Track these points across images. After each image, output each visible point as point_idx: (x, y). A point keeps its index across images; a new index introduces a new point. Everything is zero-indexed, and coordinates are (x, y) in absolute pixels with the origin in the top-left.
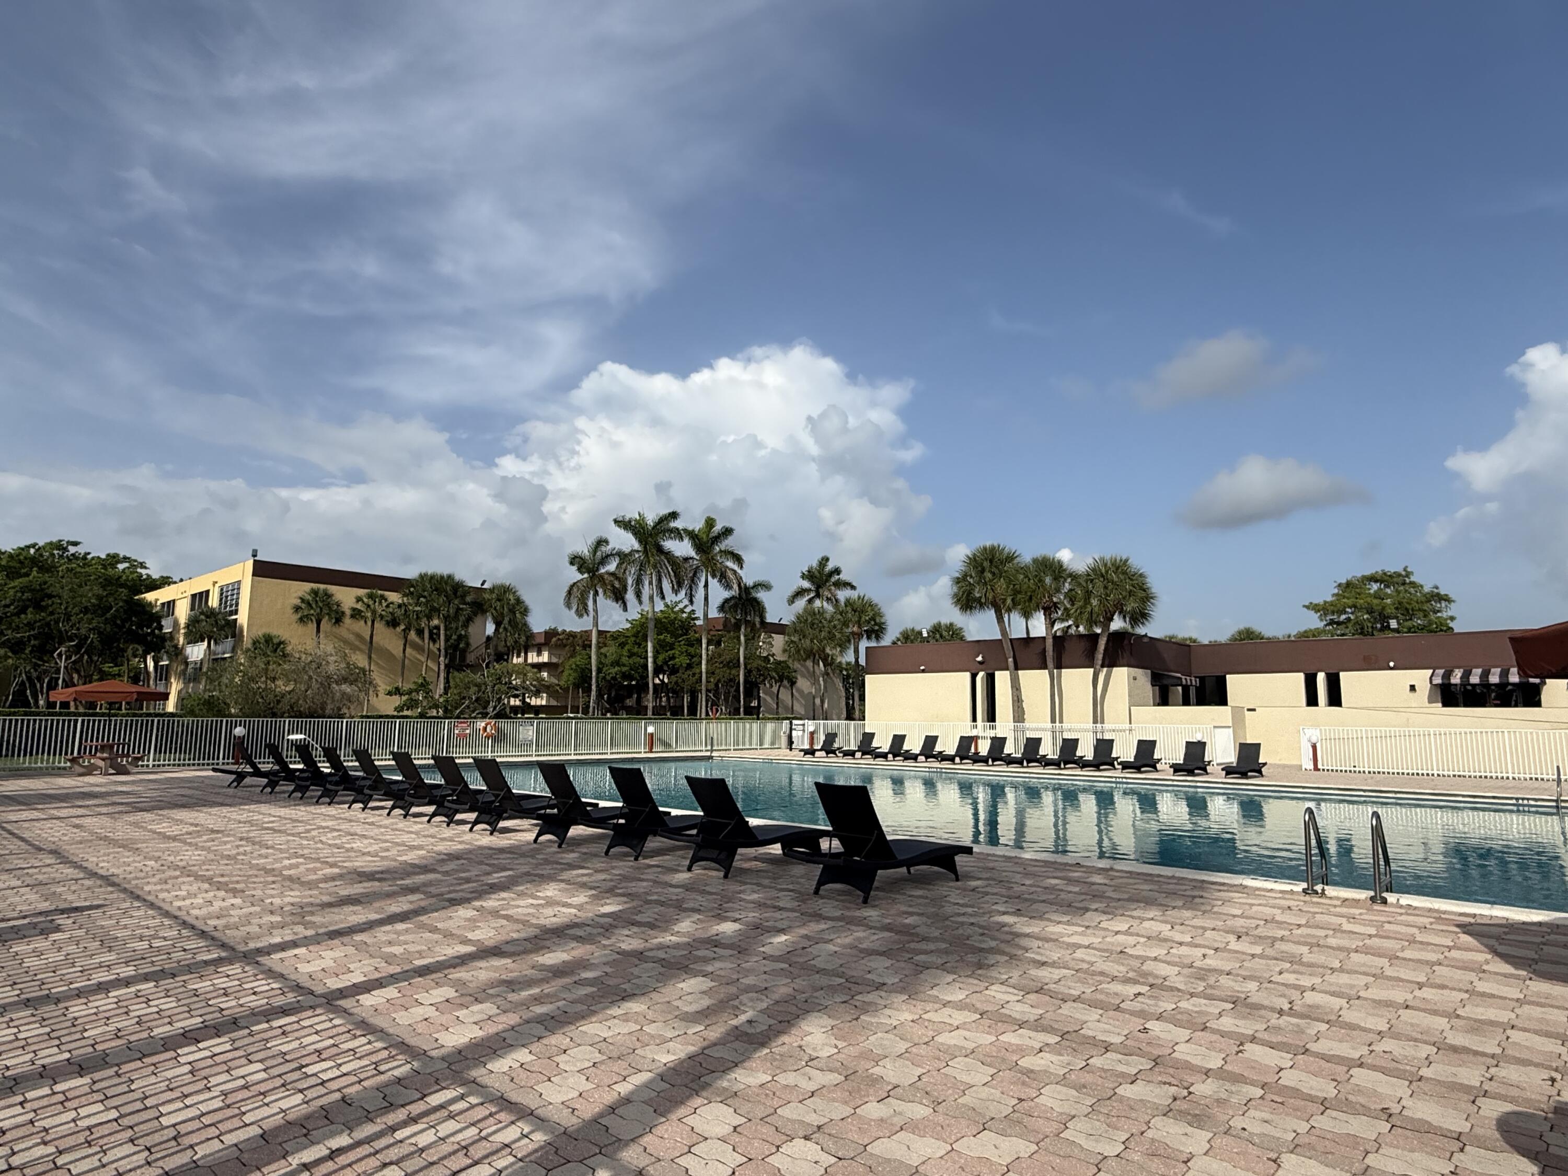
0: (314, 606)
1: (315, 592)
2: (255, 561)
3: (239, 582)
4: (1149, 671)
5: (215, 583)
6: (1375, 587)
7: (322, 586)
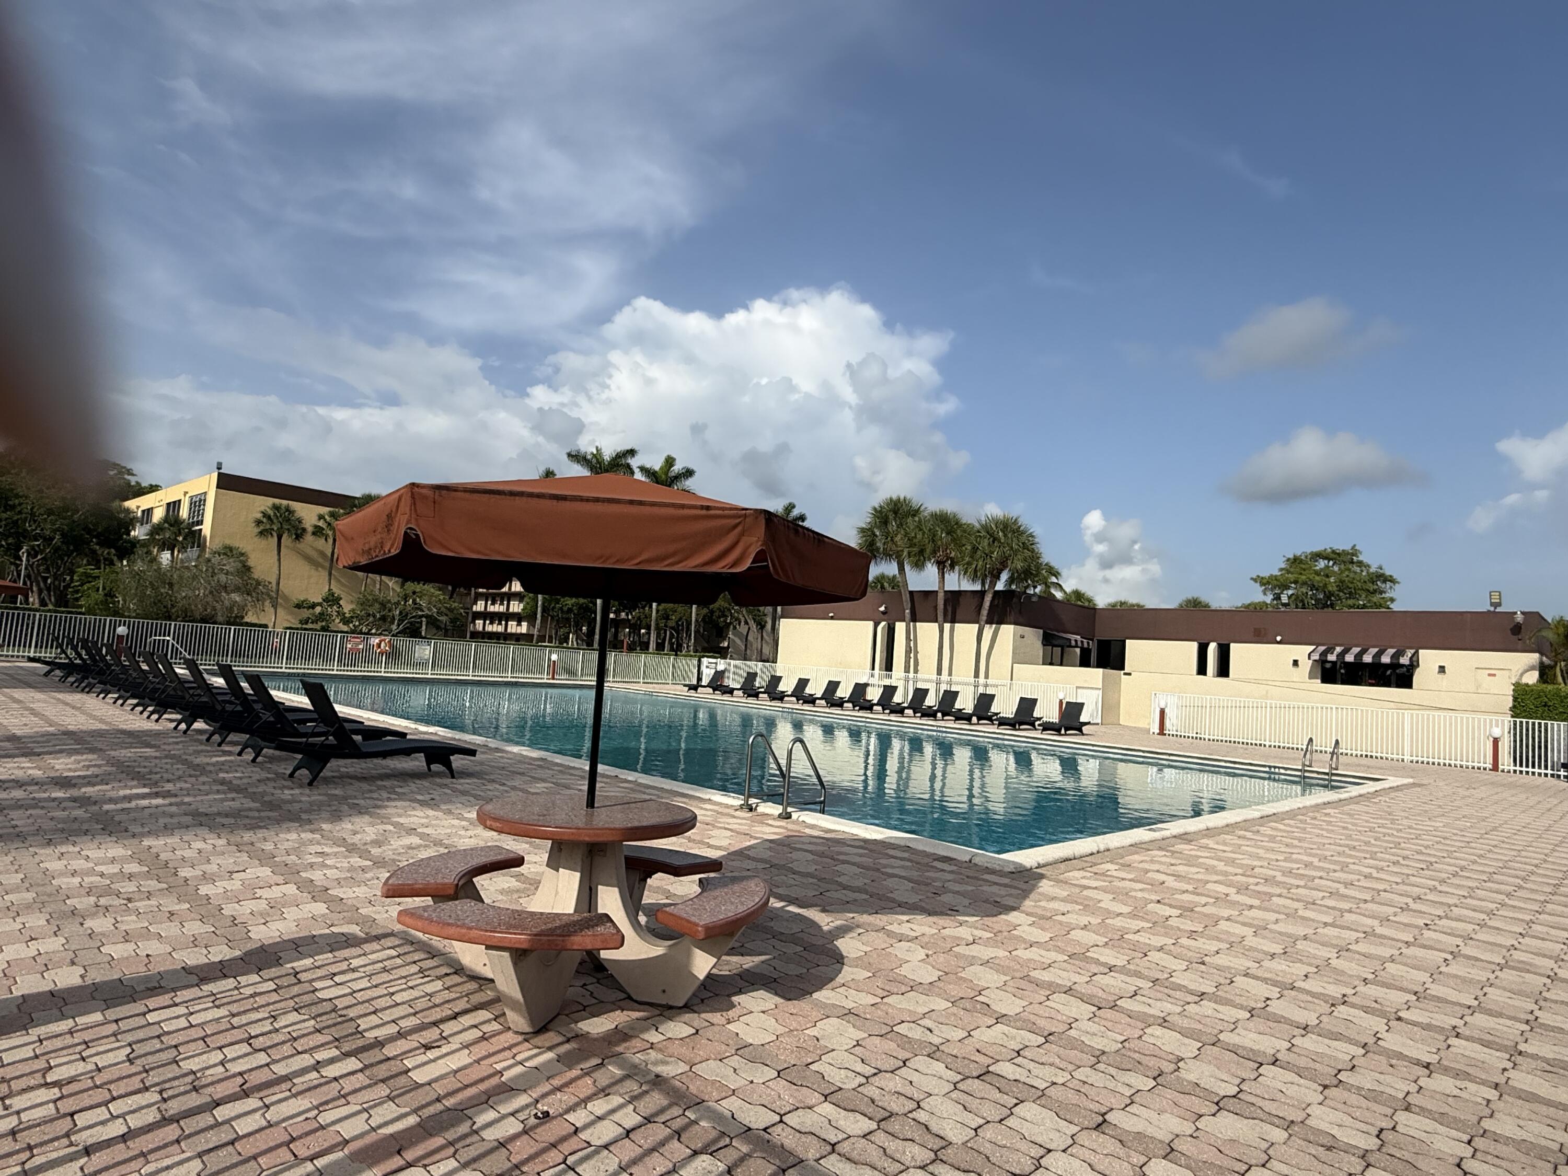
0: (275, 521)
1: (276, 508)
2: (219, 474)
3: (205, 493)
4: (1041, 631)
5: (186, 493)
6: (1322, 564)
7: (285, 502)
